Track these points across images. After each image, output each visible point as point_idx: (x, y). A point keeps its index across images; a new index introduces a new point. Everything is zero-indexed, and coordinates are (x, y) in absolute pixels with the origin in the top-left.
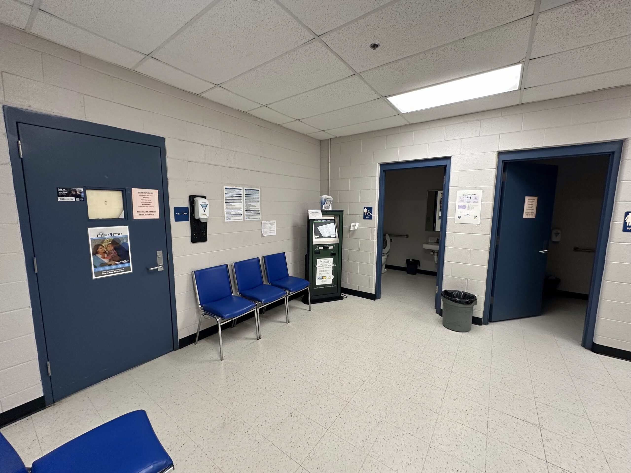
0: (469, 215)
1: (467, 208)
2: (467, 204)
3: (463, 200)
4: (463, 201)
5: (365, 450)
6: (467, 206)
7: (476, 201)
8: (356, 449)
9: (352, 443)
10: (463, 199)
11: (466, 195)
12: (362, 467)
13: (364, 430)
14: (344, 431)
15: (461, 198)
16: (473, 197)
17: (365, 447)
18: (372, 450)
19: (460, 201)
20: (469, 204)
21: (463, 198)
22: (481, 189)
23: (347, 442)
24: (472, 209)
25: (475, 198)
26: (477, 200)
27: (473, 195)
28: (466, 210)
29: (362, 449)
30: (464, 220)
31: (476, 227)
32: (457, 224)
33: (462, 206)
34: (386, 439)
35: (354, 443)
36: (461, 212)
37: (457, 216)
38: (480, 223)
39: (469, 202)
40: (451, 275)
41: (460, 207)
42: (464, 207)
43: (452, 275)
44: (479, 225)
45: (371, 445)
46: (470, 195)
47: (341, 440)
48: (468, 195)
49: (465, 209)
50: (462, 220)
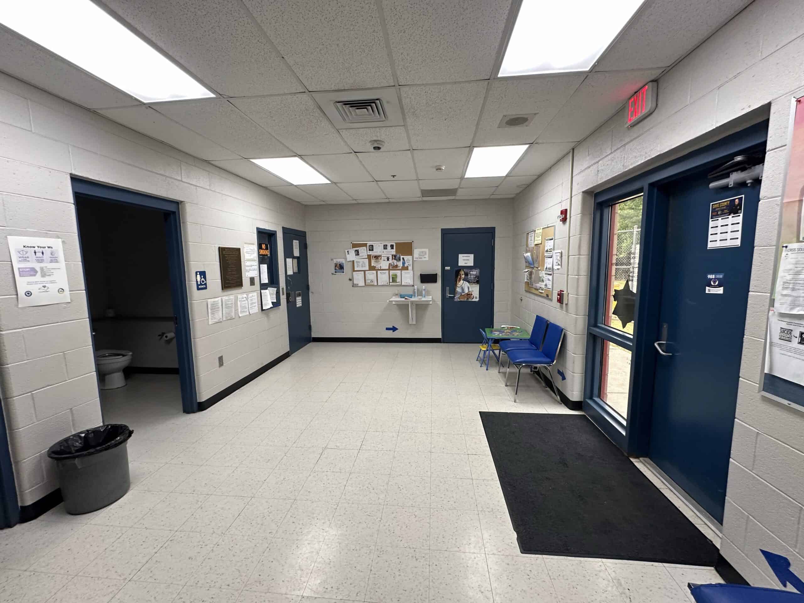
0: (48, 288)
1: (39, 273)
2: (37, 266)
3: (28, 257)
4: (28, 259)
5: (426, 554)
6: (38, 269)
7: (54, 260)
8: (431, 564)
9: (428, 570)
10: (26, 256)
11: (31, 247)
12: (446, 551)
13: (401, 563)
14: (417, 586)
15: (21, 252)
16: (47, 251)
17: (423, 555)
18: (422, 548)
19: (20, 259)
20: (42, 265)
21: (27, 252)
22: (59, 238)
23: (429, 576)
24: (50, 275)
25: (51, 254)
26: (55, 257)
27: (47, 248)
28: (38, 278)
29: (427, 557)
30: (39, 298)
31: (65, 308)
32: (22, 308)
33: (28, 270)
34: (400, 539)
35: (426, 568)
36: (29, 283)
37: (21, 292)
38: (71, 300)
39: (40, 261)
40: (35, 420)
41: (23, 273)
42: (33, 272)
43: (37, 419)
44: (69, 305)
45: (416, 550)
46: (41, 247)
47: (431, 583)
48: (36, 248)
49: (35, 275)
50: (35, 300)
